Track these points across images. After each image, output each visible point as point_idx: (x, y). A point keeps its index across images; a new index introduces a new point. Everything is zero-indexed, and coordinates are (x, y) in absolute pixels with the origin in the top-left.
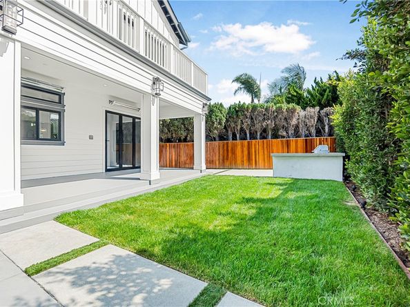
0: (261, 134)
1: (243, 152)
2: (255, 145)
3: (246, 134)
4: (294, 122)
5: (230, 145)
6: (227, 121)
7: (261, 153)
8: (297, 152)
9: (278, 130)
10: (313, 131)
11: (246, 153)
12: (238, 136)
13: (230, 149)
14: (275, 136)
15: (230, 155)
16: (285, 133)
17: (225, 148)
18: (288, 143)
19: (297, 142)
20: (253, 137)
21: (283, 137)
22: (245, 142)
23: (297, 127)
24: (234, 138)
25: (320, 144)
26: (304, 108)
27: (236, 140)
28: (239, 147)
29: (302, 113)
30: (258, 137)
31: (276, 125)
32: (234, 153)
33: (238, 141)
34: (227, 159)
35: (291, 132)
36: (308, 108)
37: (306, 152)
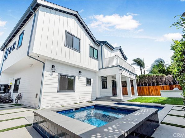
0: (152, 84)
1: (146, 90)
2: (151, 88)
3: (147, 84)
4: (164, 80)
5: (141, 88)
6: (139, 80)
7: (153, 90)
8: (167, 90)
9: (158, 83)
10: (172, 82)
11: (148, 90)
12: (144, 85)
13: (142, 89)
14: (158, 84)
15: (142, 91)
16: (161, 84)
17: (140, 89)
18: (163, 87)
19: (166, 86)
20: (149, 85)
21: (161, 85)
22: (147, 87)
23: (165, 81)
24: (142, 85)
25: (176, 87)
26: (167, 75)
27: (143, 86)
28: (145, 88)
29: (166, 77)
30: (151, 85)
31: (157, 81)
32: (143, 90)
33: (144, 87)
34: (141, 92)
35: (163, 83)
36: (168, 75)
37: (171, 90)
